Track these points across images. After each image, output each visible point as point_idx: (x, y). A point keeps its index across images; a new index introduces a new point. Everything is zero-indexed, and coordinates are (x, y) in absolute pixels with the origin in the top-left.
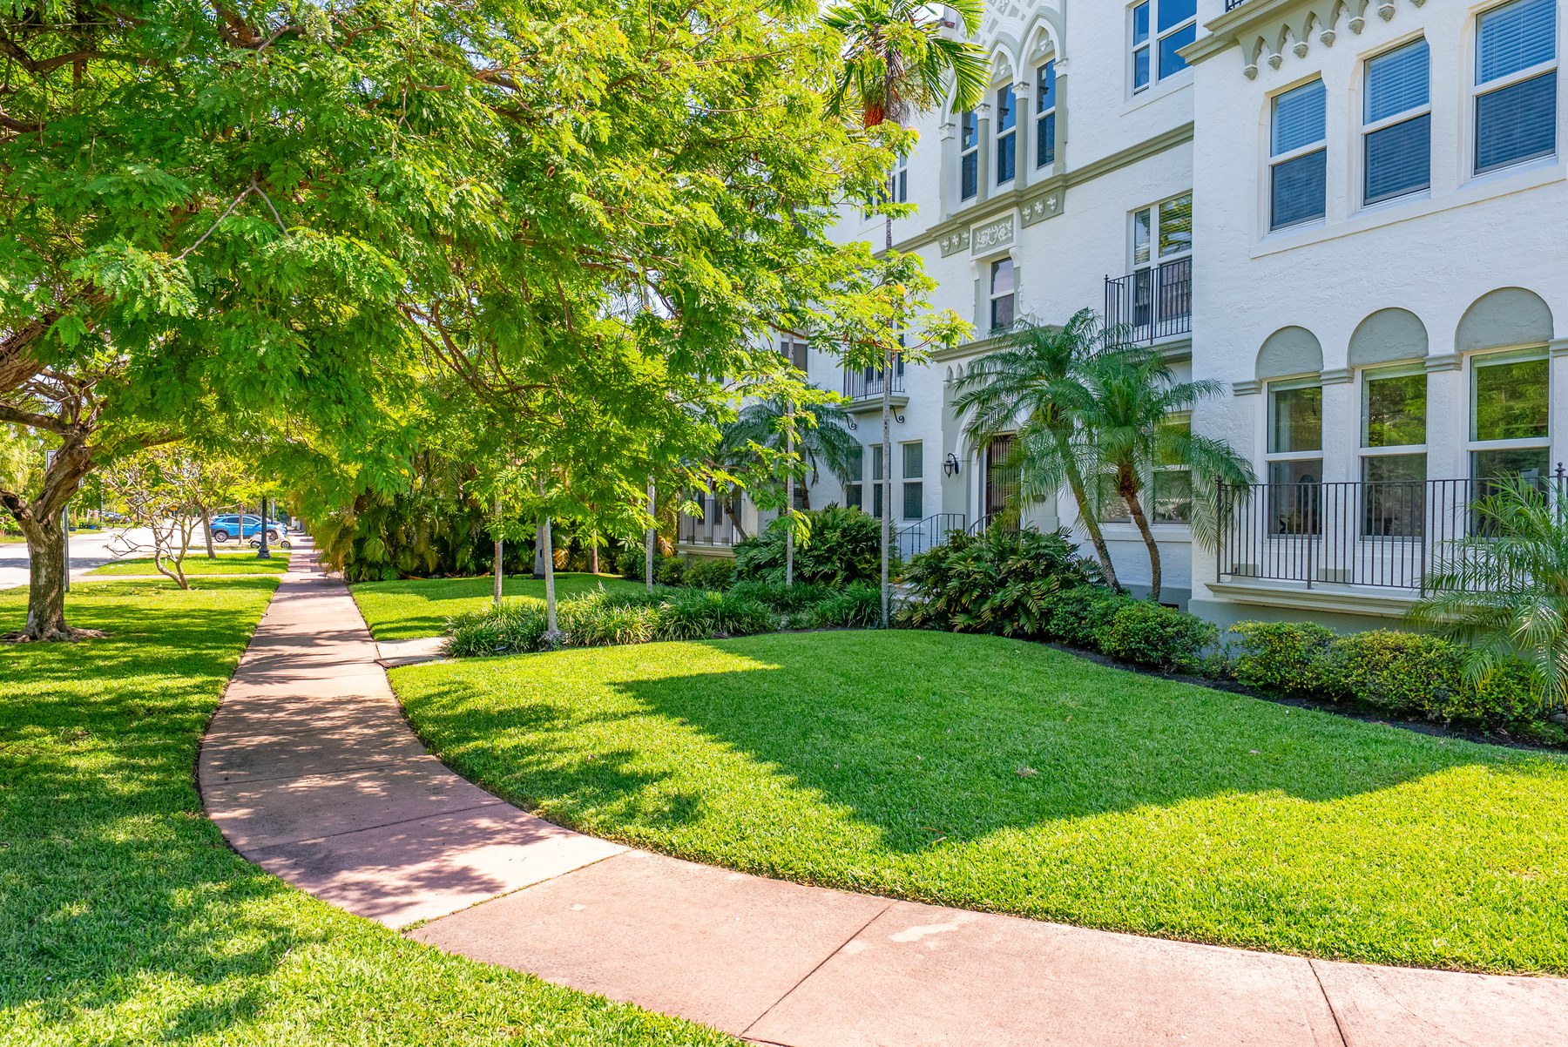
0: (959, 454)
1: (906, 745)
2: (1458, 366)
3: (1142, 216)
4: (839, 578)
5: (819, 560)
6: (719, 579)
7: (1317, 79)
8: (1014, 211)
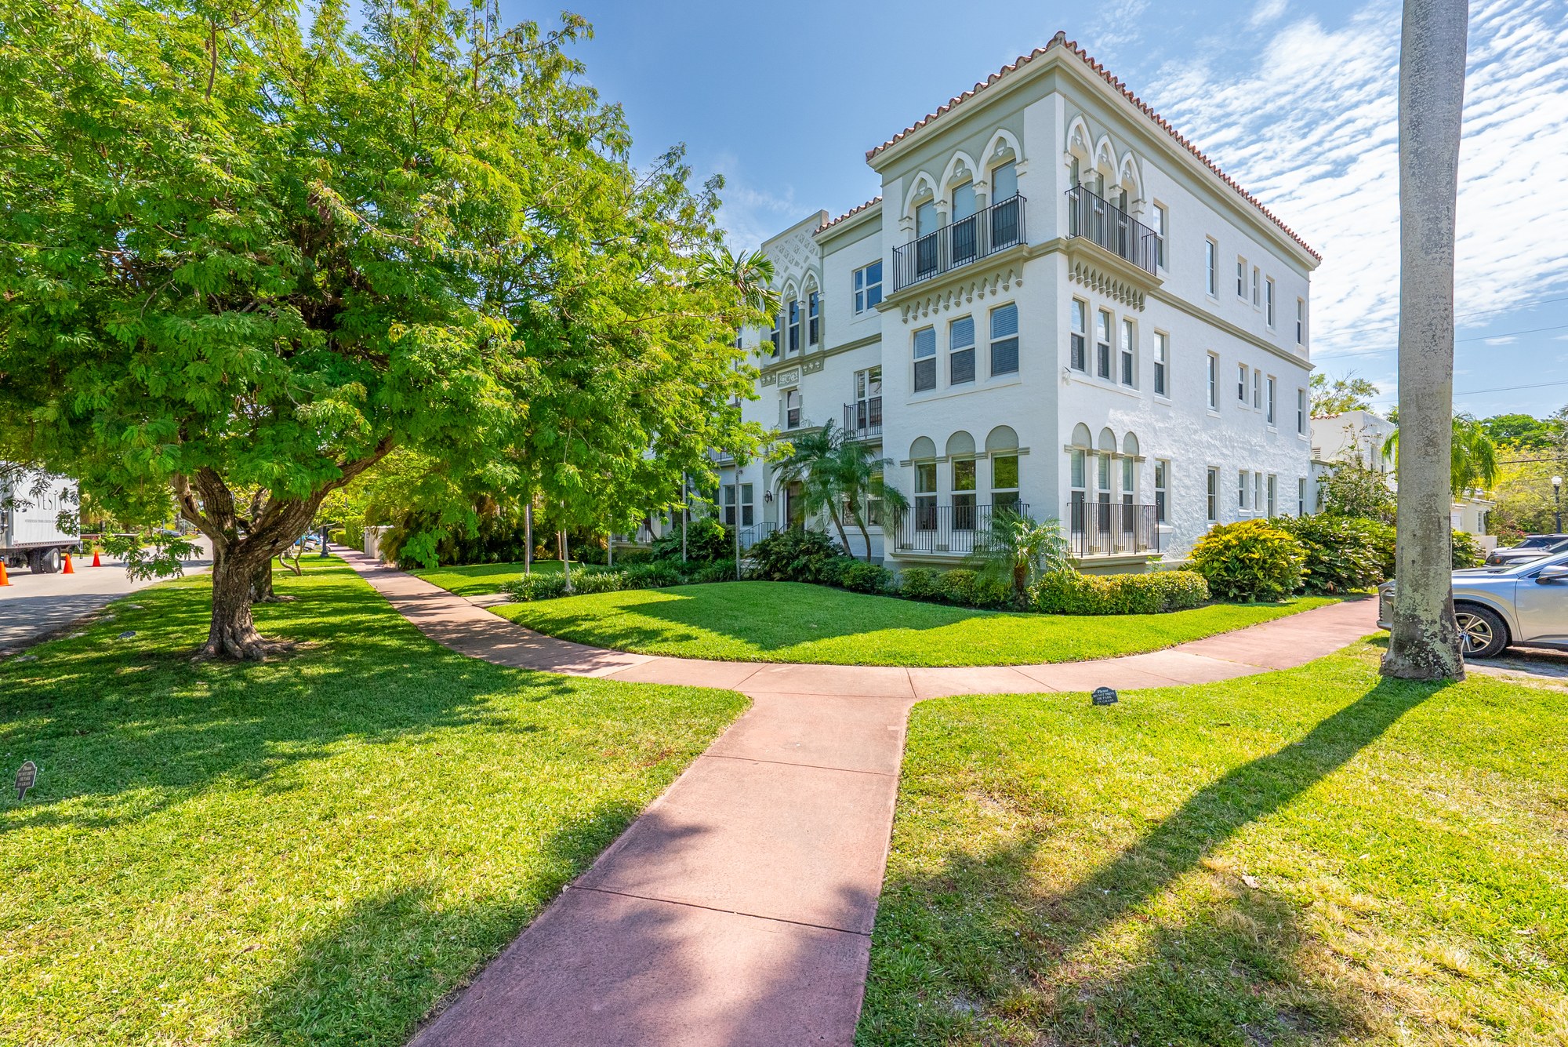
0: (772, 491)
1: (763, 621)
2: (987, 457)
3: (860, 374)
4: (711, 558)
5: (700, 548)
6: (644, 558)
7: (931, 327)
8: (799, 366)
